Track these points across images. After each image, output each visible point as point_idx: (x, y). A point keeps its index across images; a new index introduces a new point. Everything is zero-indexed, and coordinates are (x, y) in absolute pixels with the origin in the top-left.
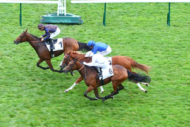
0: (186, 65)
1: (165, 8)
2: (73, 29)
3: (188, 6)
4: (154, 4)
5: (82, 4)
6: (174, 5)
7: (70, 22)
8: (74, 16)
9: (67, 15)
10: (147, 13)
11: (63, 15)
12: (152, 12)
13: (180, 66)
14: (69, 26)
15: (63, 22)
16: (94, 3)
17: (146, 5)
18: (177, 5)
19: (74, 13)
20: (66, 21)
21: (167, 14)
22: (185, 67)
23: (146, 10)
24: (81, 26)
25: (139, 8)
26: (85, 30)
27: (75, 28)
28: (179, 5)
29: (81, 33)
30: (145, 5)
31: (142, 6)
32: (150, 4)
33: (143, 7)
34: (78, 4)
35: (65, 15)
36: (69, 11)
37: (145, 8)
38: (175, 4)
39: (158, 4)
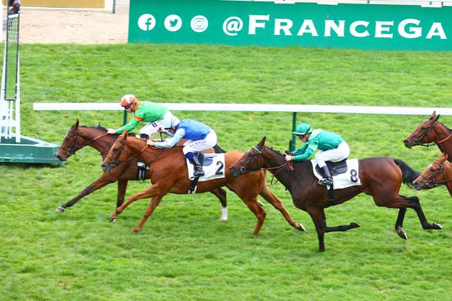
0: (332, 277)
1: (286, 127)
2: (39, 179)
3: (347, 123)
4: (258, 114)
5: (66, 112)
6: (310, 119)
7: (30, 158)
8: (41, 144)
9: (23, 141)
10: (237, 140)
11: (13, 140)
12: (250, 136)
13: (316, 279)
14: (27, 171)
15: (12, 159)
16: (98, 111)
17: (235, 118)
18: (317, 120)
19: (42, 138)
20: (20, 157)
21: (289, 141)
22: (328, 281)
23: (235, 130)
24: (59, 172)
25: (217, 126)
26: (70, 182)
27: (44, 176)
28: (322, 120)
29: (59, 188)
30: (232, 118)
31: (227, 121)
32: (245, 117)
33: (227, 123)
34: (55, 112)
35: (18, 140)
36: (31, 130)
37: (232, 126)
38: (313, 118)
39: (266, 116)
